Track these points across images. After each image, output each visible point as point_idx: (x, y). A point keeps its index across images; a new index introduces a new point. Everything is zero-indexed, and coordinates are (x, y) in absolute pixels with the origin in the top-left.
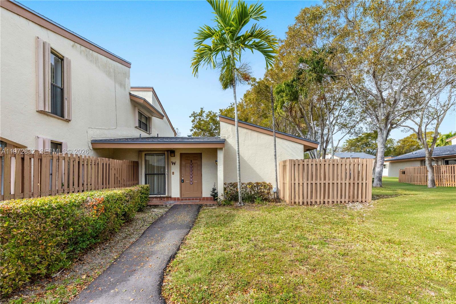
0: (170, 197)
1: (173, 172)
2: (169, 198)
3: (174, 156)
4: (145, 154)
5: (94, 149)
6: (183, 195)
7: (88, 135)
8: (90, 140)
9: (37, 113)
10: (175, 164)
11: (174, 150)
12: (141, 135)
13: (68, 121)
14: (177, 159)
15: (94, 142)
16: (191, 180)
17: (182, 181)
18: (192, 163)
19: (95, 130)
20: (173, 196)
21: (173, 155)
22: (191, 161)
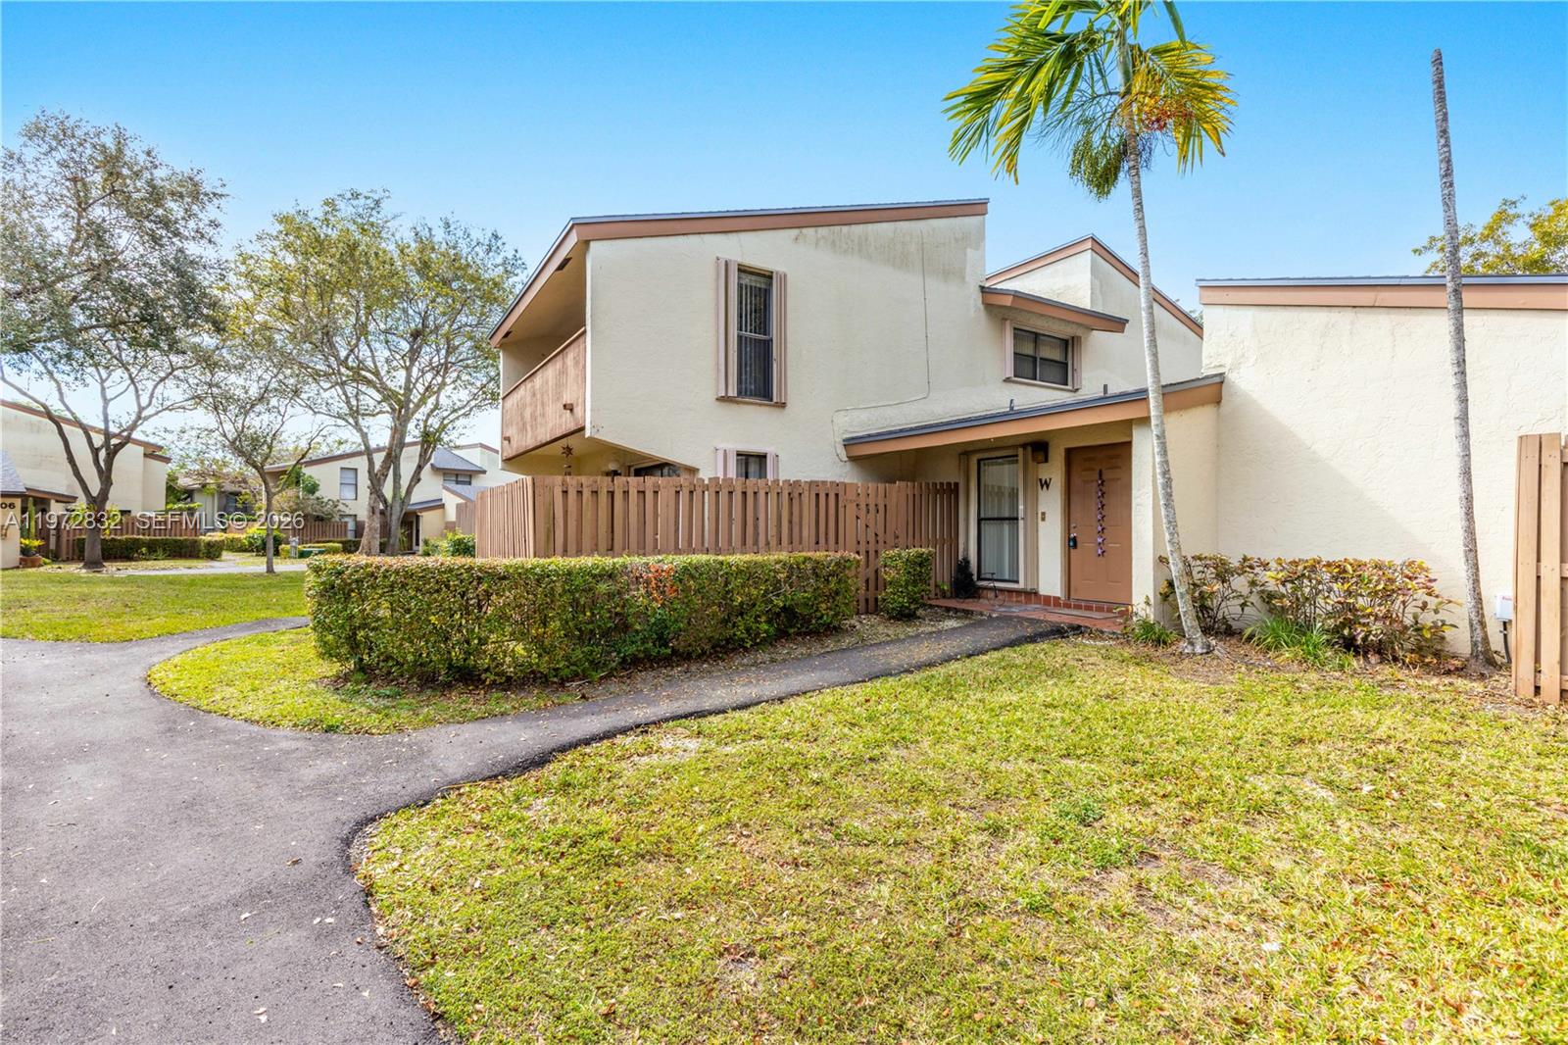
0: (1036, 593)
1: (1043, 514)
2: (1031, 595)
3: (1046, 461)
4: (979, 461)
5: (853, 459)
6: (1076, 590)
7: (836, 429)
8: (839, 440)
9: (718, 403)
10: (1048, 487)
11: (1046, 438)
12: (1015, 402)
13: (783, 405)
14: (1054, 471)
15: (849, 443)
16: (1100, 540)
17: (1071, 543)
18: (1103, 482)
19: (856, 413)
20: (1044, 591)
21: (1041, 457)
22: (1101, 471)
